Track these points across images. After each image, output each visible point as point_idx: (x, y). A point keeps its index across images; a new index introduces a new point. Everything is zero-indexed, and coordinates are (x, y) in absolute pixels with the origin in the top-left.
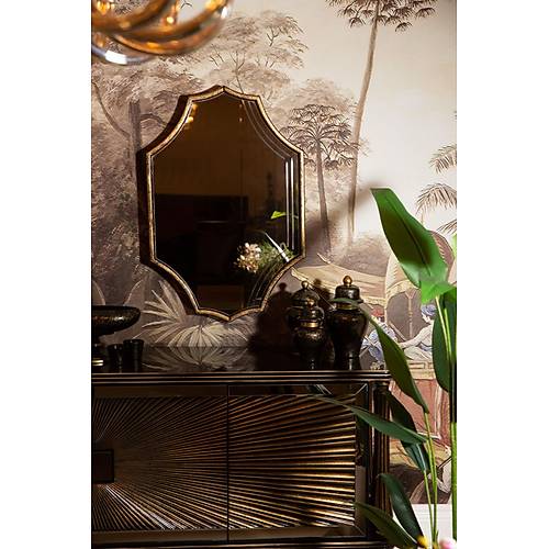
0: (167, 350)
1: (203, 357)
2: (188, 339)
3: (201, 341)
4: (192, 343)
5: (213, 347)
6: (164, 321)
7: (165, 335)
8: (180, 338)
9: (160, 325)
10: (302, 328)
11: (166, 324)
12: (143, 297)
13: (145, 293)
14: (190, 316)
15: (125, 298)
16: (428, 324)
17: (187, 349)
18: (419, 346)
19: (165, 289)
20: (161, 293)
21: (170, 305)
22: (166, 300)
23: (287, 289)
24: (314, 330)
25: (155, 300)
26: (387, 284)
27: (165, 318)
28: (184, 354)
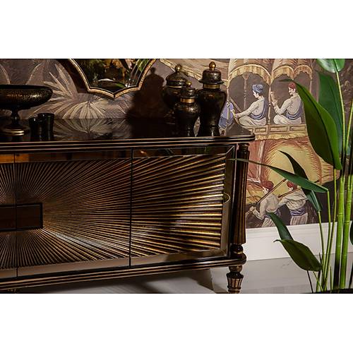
0: (63, 122)
1: (90, 127)
2: (79, 112)
3: (89, 114)
4: (82, 116)
5: (99, 118)
6: (59, 98)
7: (61, 109)
8: (72, 112)
9: (56, 101)
10: (182, 103)
11: (61, 101)
12: (42, 77)
13: (44, 74)
14: (81, 94)
15: (28, 78)
16: (257, 99)
17: (78, 121)
18: (250, 115)
19: (60, 71)
20: (57, 74)
21: (64, 85)
22: (61, 80)
23: (156, 73)
24: (192, 105)
25: (52, 80)
26: (230, 69)
27: (60, 96)
28: (76, 124)
